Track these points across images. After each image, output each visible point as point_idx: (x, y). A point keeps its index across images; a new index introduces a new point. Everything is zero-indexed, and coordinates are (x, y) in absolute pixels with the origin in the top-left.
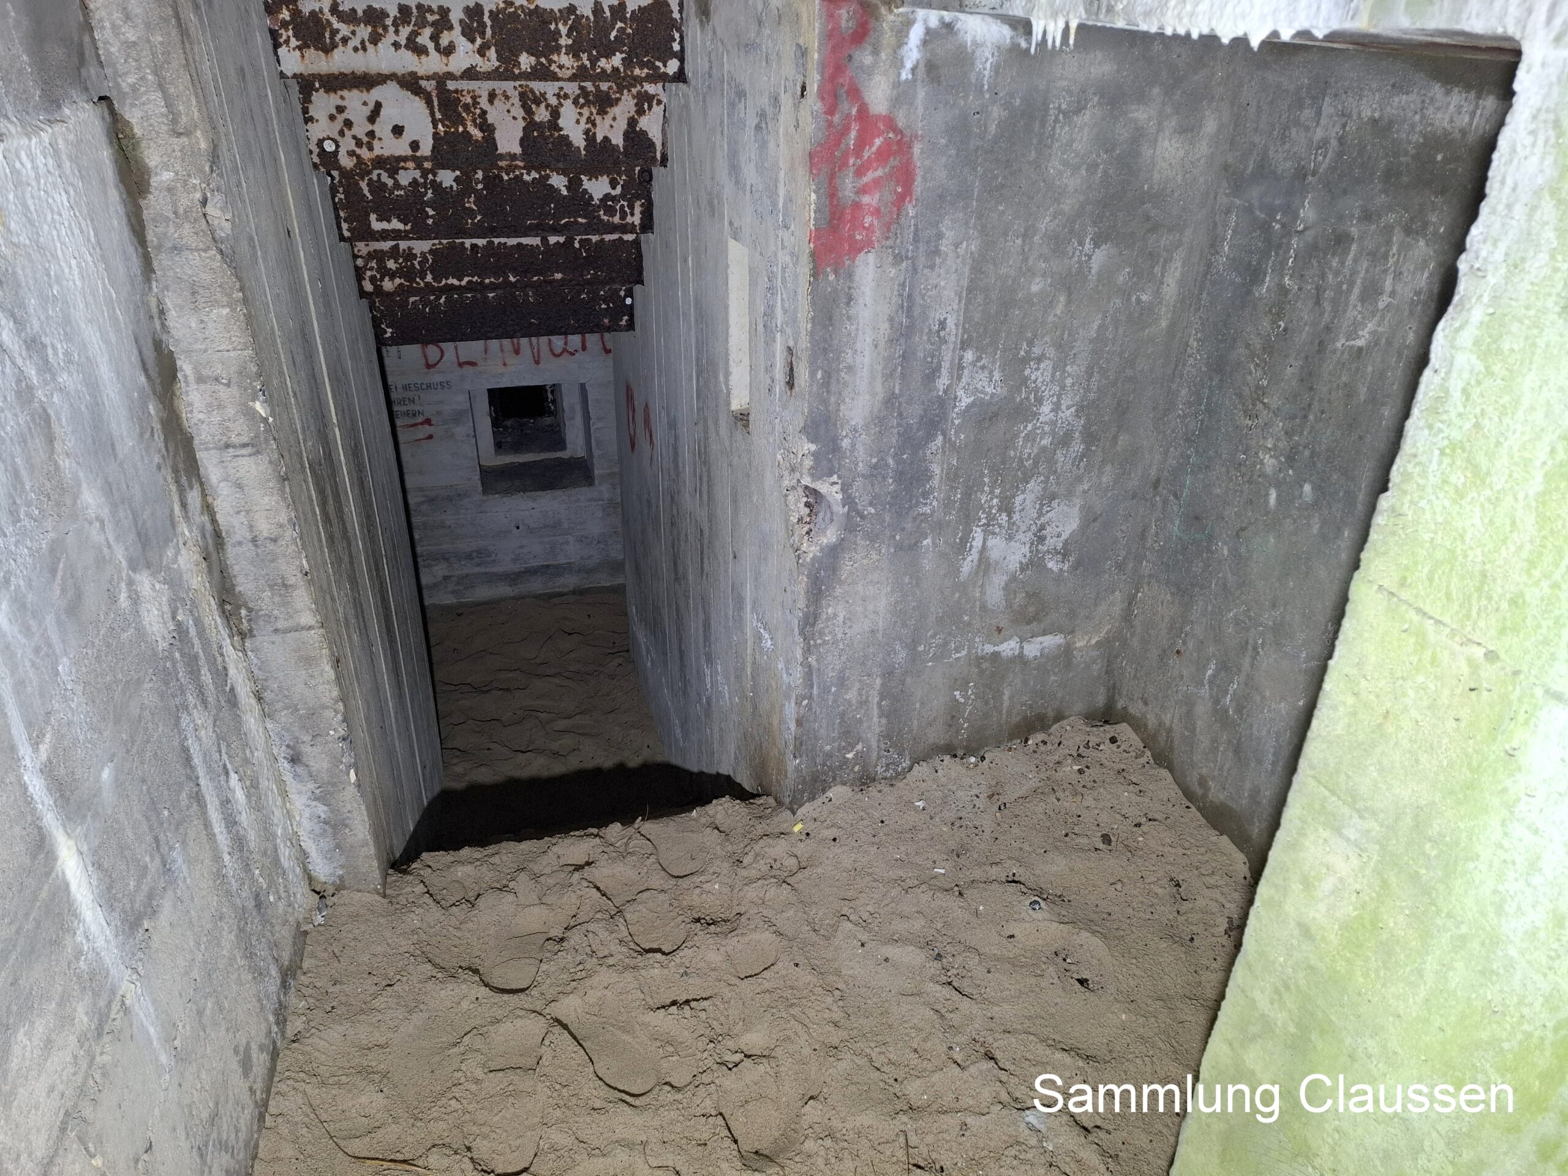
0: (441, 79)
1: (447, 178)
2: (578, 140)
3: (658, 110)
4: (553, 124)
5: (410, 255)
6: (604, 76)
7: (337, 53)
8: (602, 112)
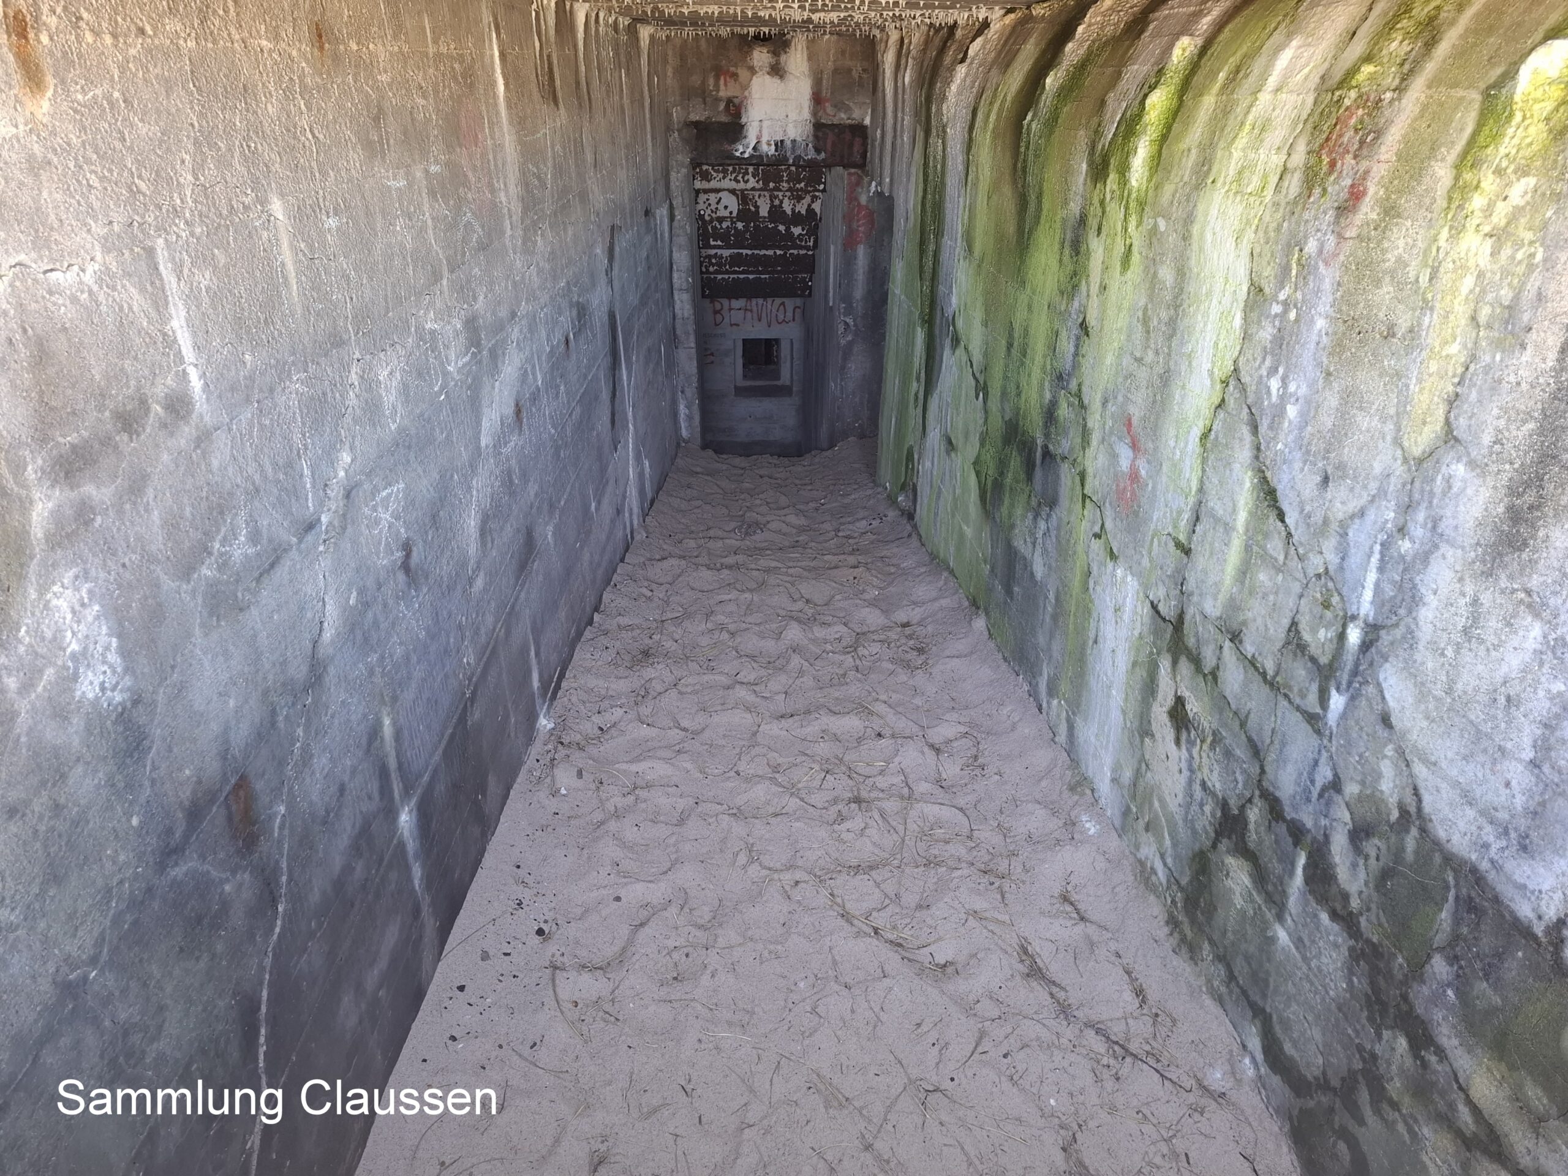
0: (742, 191)
1: (740, 225)
2: (789, 212)
3: (819, 201)
4: (780, 206)
5: (721, 257)
6: (798, 190)
7: (712, 182)
8: (798, 202)
